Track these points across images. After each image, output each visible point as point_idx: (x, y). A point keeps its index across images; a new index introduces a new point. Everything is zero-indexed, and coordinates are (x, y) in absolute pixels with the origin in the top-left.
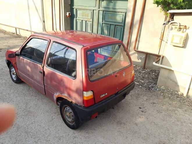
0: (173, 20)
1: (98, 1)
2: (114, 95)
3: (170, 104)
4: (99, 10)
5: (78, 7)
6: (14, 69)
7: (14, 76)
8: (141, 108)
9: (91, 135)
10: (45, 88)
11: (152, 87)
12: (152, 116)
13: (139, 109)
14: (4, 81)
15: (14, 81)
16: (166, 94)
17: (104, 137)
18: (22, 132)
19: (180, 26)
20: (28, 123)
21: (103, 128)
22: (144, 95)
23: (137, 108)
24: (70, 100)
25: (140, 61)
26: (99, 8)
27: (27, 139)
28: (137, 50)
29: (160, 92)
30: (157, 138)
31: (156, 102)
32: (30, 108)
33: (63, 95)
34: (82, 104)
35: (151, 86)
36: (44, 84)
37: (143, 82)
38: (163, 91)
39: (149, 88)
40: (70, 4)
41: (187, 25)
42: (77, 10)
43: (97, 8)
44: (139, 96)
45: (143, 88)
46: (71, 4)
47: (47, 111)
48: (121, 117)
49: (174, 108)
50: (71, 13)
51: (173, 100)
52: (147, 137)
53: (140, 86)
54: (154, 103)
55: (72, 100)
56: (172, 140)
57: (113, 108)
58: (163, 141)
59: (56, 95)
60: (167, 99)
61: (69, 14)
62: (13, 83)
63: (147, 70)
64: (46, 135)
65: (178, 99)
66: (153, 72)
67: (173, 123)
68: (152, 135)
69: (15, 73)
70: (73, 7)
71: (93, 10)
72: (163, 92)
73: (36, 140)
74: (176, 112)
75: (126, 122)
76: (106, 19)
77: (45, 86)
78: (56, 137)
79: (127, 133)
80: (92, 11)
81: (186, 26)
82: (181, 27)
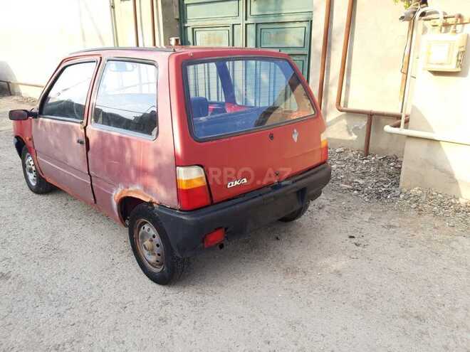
0: (427, 6)
1: (242, 3)
2: (270, 189)
3: (435, 228)
4: (247, 22)
5: (197, 23)
6: (31, 158)
7: (31, 176)
8: (353, 237)
9: (210, 298)
10: (93, 184)
11: (389, 192)
12: (385, 254)
13: (349, 239)
14: (9, 191)
15: (31, 190)
16: (426, 206)
17: (245, 303)
18: (29, 292)
19: (445, 18)
20: (47, 274)
21: (244, 282)
22: (363, 211)
23: (345, 237)
24: (148, 197)
25: (354, 137)
26: (246, 19)
27: (37, 309)
28: (345, 109)
29: (408, 201)
30: (397, 304)
31: (397, 225)
32: (59, 243)
33: (131, 189)
34: (175, 204)
35: (383, 189)
36: (89, 174)
37: (361, 182)
38: (415, 200)
39: (379, 195)
40: (178, 17)
41: (463, 14)
42: (195, 30)
43: (241, 20)
44: (350, 212)
45: (363, 195)
46: (180, 17)
47: (102, 248)
48: (296, 258)
49: (448, 237)
50: (181, 39)
51: (444, 218)
52: (369, 303)
53: (356, 192)
54: (391, 226)
55: (150, 197)
56: (439, 309)
57: (277, 239)
58: (413, 312)
59: (117, 194)
60: (427, 217)
61: (177, 40)
62: (31, 193)
63: (373, 158)
64: (89, 298)
65: (460, 215)
66: (389, 162)
67: (445, 269)
68: (382, 297)
69: (34, 168)
70: (186, 25)
71: (233, 25)
72: (416, 202)
73: (62, 309)
74: (454, 244)
75: (311, 269)
76: (264, 44)
77: (93, 178)
78: (116, 303)
79: (311, 294)
80: (230, 29)
81: (460, 16)
82: (450, 21)
